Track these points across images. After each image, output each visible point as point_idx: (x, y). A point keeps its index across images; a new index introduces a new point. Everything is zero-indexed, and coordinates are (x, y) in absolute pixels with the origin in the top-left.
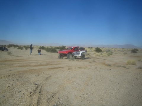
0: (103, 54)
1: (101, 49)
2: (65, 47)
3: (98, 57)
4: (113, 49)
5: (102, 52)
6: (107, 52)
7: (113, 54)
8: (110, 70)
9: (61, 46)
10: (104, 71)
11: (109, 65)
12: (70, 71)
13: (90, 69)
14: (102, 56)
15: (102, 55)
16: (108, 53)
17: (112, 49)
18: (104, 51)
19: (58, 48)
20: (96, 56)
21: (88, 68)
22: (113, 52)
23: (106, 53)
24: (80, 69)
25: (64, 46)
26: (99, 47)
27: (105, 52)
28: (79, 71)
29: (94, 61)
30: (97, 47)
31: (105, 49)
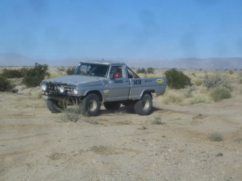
0: (193, 93)
1: (186, 73)
2: (46, 67)
3: (172, 106)
4: (235, 76)
5: (191, 85)
6: (210, 85)
7: (233, 94)
8: (221, 155)
9: (30, 64)
10: (193, 161)
11: (217, 138)
12: (58, 162)
13: (138, 152)
14: (193, 103)
15: (190, 99)
16: (212, 90)
17: (231, 73)
18: (199, 84)
19: (15, 74)
20: (167, 103)
21: (131, 150)
22: (233, 85)
23: (205, 88)
24: (98, 156)
25: (42, 63)
26: (178, 68)
27: (201, 87)
28: (94, 161)
29: (159, 123)
30: (170, 67)
31: (203, 75)
